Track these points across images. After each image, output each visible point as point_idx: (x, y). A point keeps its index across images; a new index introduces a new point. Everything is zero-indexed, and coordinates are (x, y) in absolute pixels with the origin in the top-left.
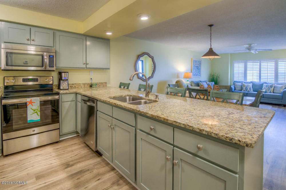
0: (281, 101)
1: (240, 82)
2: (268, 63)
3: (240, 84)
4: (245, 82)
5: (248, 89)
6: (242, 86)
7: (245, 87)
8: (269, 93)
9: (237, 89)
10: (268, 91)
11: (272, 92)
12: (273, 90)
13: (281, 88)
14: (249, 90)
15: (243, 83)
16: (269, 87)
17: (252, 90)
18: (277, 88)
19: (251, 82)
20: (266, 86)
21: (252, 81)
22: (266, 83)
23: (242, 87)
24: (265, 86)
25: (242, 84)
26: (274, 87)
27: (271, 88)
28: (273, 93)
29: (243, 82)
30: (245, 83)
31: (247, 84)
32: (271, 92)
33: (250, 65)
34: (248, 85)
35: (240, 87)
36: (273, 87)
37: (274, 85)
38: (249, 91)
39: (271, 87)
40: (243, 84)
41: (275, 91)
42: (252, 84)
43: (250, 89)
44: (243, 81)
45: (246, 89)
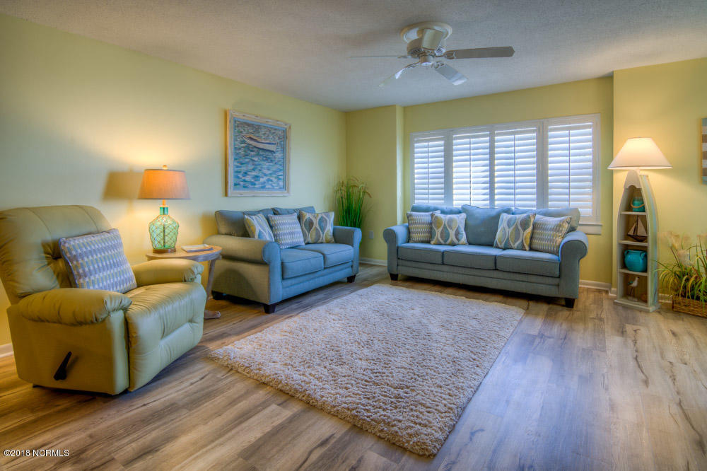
0: (558, 285)
1: (427, 210)
2: (517, 136)
3: (425, 217)
4: (445, 207)
5: (452, 237)
6: (431, 224)
7: (440, 229)
8: (518, 249)
9: (415, 236)
10: (515, 242)
11: (527, 248)
12: (532, 238)
13: (557, 228)
14: (456, 241)
15: (438, 213)
16: (517, 227)
17: (464, 239)
18: (546, 229)
19: (464, 210)
20: (509, 223)
21: (468, 203)
22: (508, 211)
23: (431, 228)
24: (505, 224)
25: (432, 215)
26: (534, 228)
27: (524, 230)
28: (531, 249)
29: (436, 209)
30: (443, 212)
31: (449, 216)
32: (523, 249)
33: (461, 144)
34: (451, 221)
35: (425, 228)
36: (531, 228)
37: (532, 220)
38: (453, 244)
39: (525, 224)
40: (436, 217)
41: (536, 243)
42: (463, 215)
43: (457, 234)
44: (439, 206)
45: (445, 235)
